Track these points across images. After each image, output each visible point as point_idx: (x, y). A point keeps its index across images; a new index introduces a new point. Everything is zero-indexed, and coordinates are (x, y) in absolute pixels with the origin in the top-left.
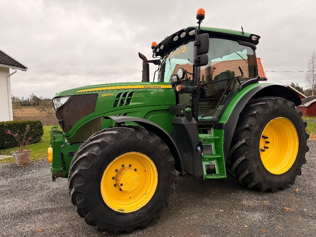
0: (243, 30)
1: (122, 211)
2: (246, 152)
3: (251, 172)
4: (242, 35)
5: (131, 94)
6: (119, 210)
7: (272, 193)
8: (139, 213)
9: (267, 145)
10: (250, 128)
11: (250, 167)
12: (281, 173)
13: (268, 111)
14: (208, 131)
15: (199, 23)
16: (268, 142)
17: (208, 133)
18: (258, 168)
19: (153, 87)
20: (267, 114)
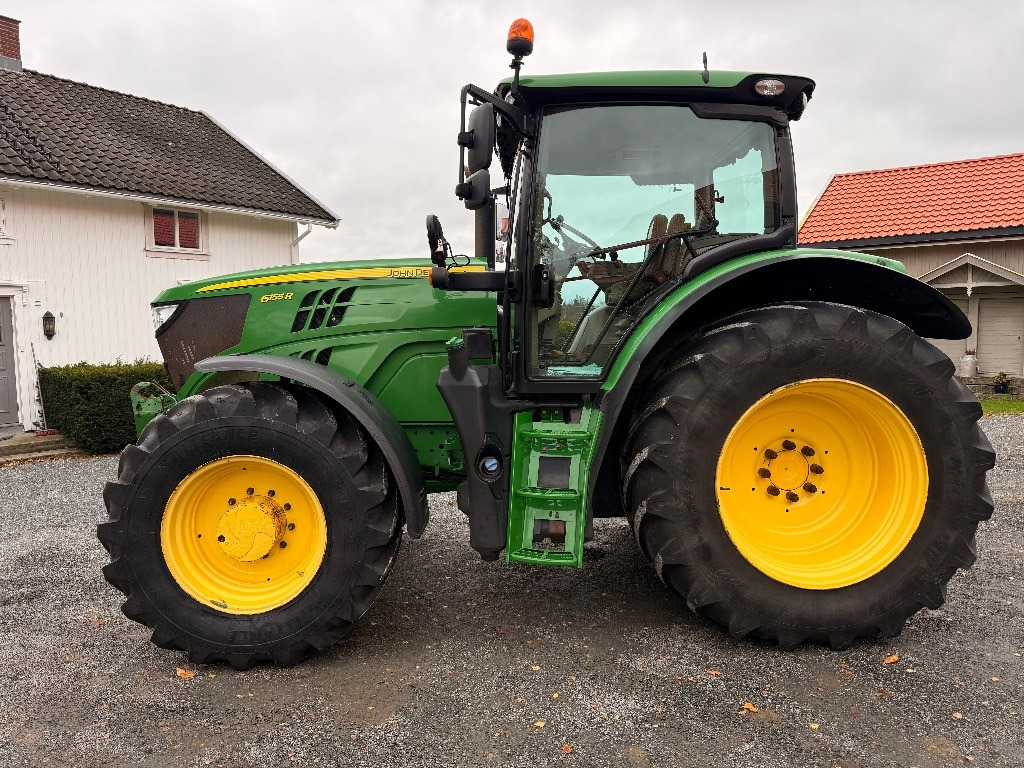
0: (706, 67)
1: (220, 606)
2: (656, 490)
3: (673, 560)
4: (702, 84)
5: (347, 295)
6: (213, 602)
7: (782, 650)
8: (267, 620)
9: (814, 480)
10: (673, 411)
11: (669, 542)
12: (828, 585)
13: (758, 354)
14: (573, 415)
15: (516, 65)
16: (817, 470)
17: (572, 419)
18: (706, 553)
19: (419, 272)
20: (752, 365)
